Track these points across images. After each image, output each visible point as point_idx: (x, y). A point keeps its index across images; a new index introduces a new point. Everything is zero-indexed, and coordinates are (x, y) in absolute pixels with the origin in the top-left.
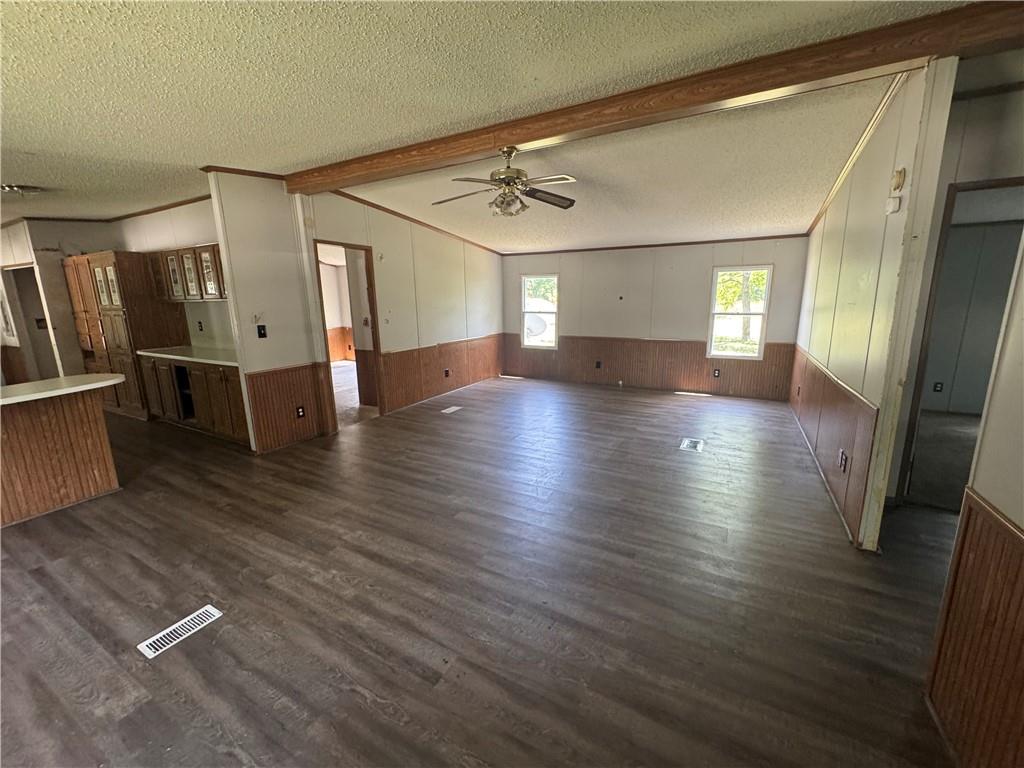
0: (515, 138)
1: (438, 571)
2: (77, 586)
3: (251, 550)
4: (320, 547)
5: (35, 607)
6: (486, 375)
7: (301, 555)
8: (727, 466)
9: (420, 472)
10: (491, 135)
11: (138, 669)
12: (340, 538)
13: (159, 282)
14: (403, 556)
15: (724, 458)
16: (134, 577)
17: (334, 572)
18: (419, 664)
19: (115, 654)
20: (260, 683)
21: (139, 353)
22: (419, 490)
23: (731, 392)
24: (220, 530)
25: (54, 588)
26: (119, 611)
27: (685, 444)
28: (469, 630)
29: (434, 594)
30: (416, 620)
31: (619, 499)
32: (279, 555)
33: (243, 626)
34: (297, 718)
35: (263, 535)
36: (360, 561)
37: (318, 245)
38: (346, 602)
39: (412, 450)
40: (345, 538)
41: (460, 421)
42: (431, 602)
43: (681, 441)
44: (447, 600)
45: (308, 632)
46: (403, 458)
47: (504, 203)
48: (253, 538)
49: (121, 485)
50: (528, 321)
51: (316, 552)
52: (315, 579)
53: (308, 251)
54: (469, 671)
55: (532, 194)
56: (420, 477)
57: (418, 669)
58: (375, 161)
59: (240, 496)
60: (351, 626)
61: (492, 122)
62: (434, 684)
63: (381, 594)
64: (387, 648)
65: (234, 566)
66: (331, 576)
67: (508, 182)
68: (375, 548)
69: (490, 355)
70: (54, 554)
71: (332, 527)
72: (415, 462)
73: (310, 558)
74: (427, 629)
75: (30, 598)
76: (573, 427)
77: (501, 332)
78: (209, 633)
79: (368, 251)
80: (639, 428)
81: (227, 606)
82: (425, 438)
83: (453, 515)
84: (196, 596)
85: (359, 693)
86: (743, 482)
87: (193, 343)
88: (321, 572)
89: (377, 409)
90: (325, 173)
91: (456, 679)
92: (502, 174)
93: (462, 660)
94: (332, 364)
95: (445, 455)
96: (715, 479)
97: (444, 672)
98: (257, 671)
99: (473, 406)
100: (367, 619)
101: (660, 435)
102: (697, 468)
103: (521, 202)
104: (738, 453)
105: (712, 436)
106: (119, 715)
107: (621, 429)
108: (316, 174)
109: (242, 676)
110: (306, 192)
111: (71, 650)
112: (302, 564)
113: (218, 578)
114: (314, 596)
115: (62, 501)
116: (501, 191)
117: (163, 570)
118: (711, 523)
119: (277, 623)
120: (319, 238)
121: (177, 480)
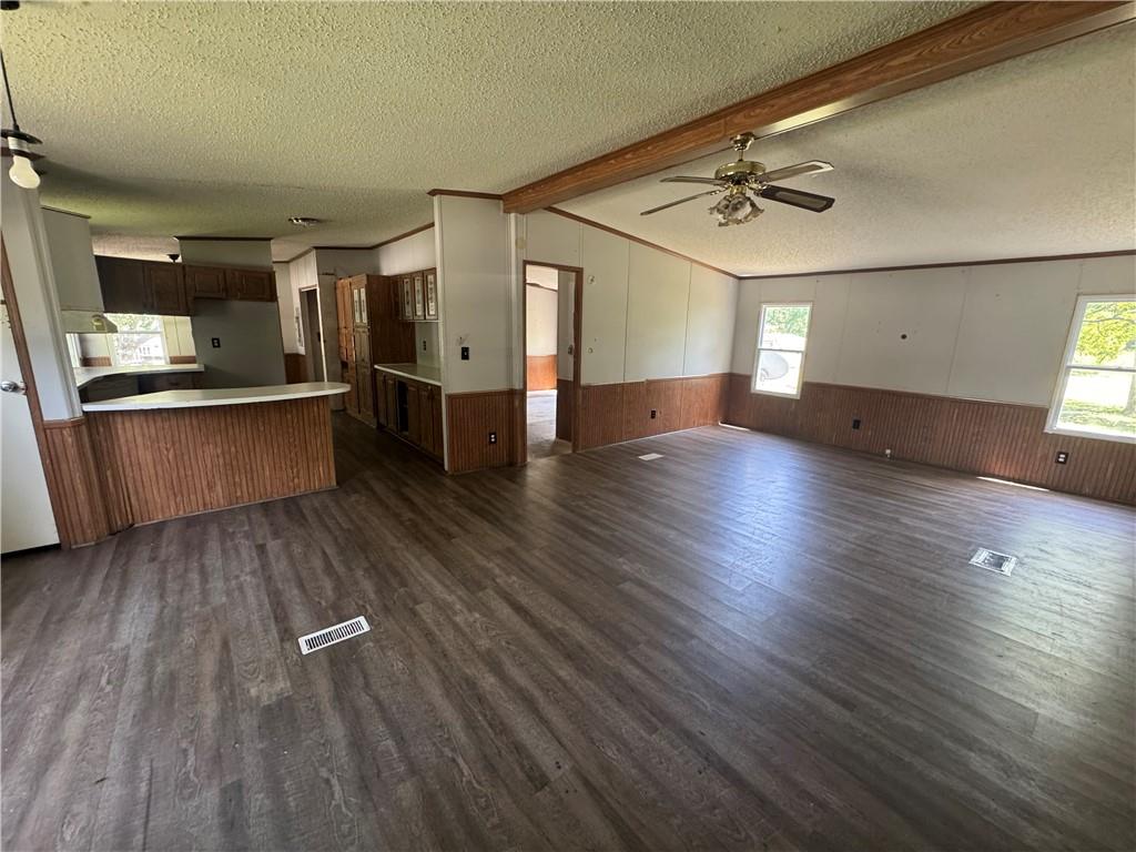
0: (754, 120)
1: (582, 648)
2: (280, 567)
3: (412, 570)
4: (473, 584)
5: (248, 578)
6: (701, 421)
7: (453, 588)
8: (1058, 608)
9: (595, 523)
10: (722, 121)
11: (292, 661)
12: (494, 580)
13: (397, 303)
14: (550, 619)
15: (1054, 593)
16: (319, 571)
17: (477, 615)
18: (529, 757)
19: (282, 640)
20: (376, 715)
21: (376, 366)
22: (588, 543)
23: (1087, 490)
24: (396, 545)
25: (265, 566)
26: (298, 600)
27: (981, 557)
28: (596, 735)
29: (570, 675)
30: (541, 700)
31: (848, 617)
32: (435, 583)
33: (382, 648)
34: (394, 769)
35: (429, 559)
36: (505, 611)
37: (528, 267)
38: (478, 652)
39: (595, 496)
40: (498, 580)
41: (657, 471)
42: (564, 683)
43: (975, 551)
44: (581, 688)
45: (434, 675)
46: (581, 503)
47: (731, 207)
48: (418, 558)
49: (338, 483)
50: (764, 361)
51: (468, 589)
52: (458, 619)
53: (517, 273)
54: (582, 790)
55: (771, 193)
56: (594, 529)
57: (525, 762)
58: (587, 170)
59: (421, 513)
60: (474, 683)
61: (723, 104)
62: (538, 790)
63: (514, 656)
64: (501, 723)
65: (394, 582)
66: (471, 620)
67: (738, 180)
68: (524, 600)
69: (710, 398)
70: (276, 535)
71: (491, 565)
72: (594, 511)
73: (460, 593)
74: (549, 716)
75: (248, 569)
76: (801, 502)
77: (726, 371)
78: (352, 645)
79: (579, 272)
80: (904, 520)
81: (376, 623)
82: (612, 484)
83: (618, 584)
84: (357, 604)
85: (458, 765)
86: (1085, 641)
87: (419, 361)
88: (465, 611)
89: (570, 444)
90: (538, 189)
91: (563, 794)
92: (729, 169)
93: (578, 772)
94: (529, 393)
95: (631, 509)
96: (1026, 623)
97: (552, 780)
98: (378, 702)
99: (677, 456)
100: (492, 680)
101: (938, 535)
102: (996, 598)
103: (753, 205)
104: (1084, 591)
105: (1036, 553)
106: (265, 701)
107: (876, 516)
108: (530, 191)
109: (364, 700)
110: (522, 211)
111: (257, 627)
112: (450, 598)
113: (379, 591)
114: (451, 637)
115: (295, 490)
116: (728, 193)
117: (340, 569)
118: (1006, 695)
119: (410, 655)
120: (529, 259)
121: (378, 487)
